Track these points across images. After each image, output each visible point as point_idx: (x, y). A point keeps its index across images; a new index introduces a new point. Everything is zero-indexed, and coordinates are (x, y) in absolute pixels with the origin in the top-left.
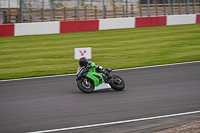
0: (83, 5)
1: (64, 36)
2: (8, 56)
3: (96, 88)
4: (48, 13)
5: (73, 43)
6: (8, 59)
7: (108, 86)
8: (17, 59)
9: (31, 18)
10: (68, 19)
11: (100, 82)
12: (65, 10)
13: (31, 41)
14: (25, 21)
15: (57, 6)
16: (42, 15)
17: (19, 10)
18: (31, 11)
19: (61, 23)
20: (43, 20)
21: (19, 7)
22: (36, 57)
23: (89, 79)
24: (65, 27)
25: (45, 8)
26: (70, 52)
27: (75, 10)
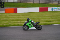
11: (31, 27)
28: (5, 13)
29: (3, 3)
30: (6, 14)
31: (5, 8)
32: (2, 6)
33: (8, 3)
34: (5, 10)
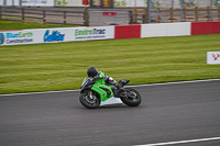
0: (216, 4)
1: (196, 38)
2: (134, 60)
3: (102, 103)
4: (178, 13)
5: (206, 46)
6: (134, 63)
7: (119, 101)
8: (143, 63)
9: (159, 18)
10: (200, 20)
12: (196, 10)
13: (160, 44)
14: (153, 21)
15: (188, 5)
16: (171, 15)
17: (147, 9)
18: (159, 10)
19: (193, 24)
20: (172, 20)
21: (146, 6)
22: (165, 61)
23: (94, 93)
24: (197, 29)
25: (175, 7)
26: (202, 55)
27: (208, 10)
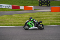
3: (30, 28)
7: (36, 28)
11: (32, 26)
28: (51, 11)
29: (49, 2)
30: (52, 13)
31: (51, 7)
32: (48, 5)
33: (54, 2)
34: (51, 9)
